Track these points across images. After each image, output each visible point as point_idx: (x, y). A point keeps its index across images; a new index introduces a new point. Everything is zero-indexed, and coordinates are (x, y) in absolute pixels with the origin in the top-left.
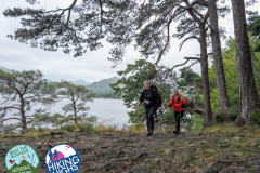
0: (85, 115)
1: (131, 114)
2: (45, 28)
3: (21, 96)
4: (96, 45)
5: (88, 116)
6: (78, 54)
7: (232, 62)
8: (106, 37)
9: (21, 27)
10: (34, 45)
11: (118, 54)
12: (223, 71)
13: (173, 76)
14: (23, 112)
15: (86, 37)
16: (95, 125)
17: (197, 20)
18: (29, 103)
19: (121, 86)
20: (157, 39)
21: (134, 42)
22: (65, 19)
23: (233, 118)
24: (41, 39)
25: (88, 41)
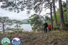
1: (32, 28)
2: (9, 5)
3: (3, 23)
4: (23, 10)
5: (21, 29)
6: (18, 12)
7: (58, 14)
8: (26, 8)
9: (2, 5)
10: (6, 10)
11: (29, 12)
12: (56, 17)
13: (43, 18)
14: (3, 28)
16: (23, 31)
17: (49, 3)
18: (5, 25)
19: (30, 21)
20: (39, 8)
21: (33, 9)
22: (14, 3)
23: (58, 29)
24: (8, 8)
25: (21, 9)
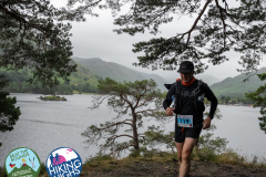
3: (133, 109)
4: (220, 58)
14: (135, 129)
15: (207, 53)
18: (140, 118)
25: (210, 56)
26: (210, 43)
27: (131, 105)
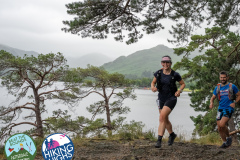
0: (121, 119)
3: (36, 90)
4: (155, 27)
6: (132, 41)
15: (143, 19)
25: (145, 23)
26: (147, 9)
27: (33, 86)
